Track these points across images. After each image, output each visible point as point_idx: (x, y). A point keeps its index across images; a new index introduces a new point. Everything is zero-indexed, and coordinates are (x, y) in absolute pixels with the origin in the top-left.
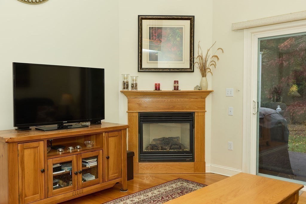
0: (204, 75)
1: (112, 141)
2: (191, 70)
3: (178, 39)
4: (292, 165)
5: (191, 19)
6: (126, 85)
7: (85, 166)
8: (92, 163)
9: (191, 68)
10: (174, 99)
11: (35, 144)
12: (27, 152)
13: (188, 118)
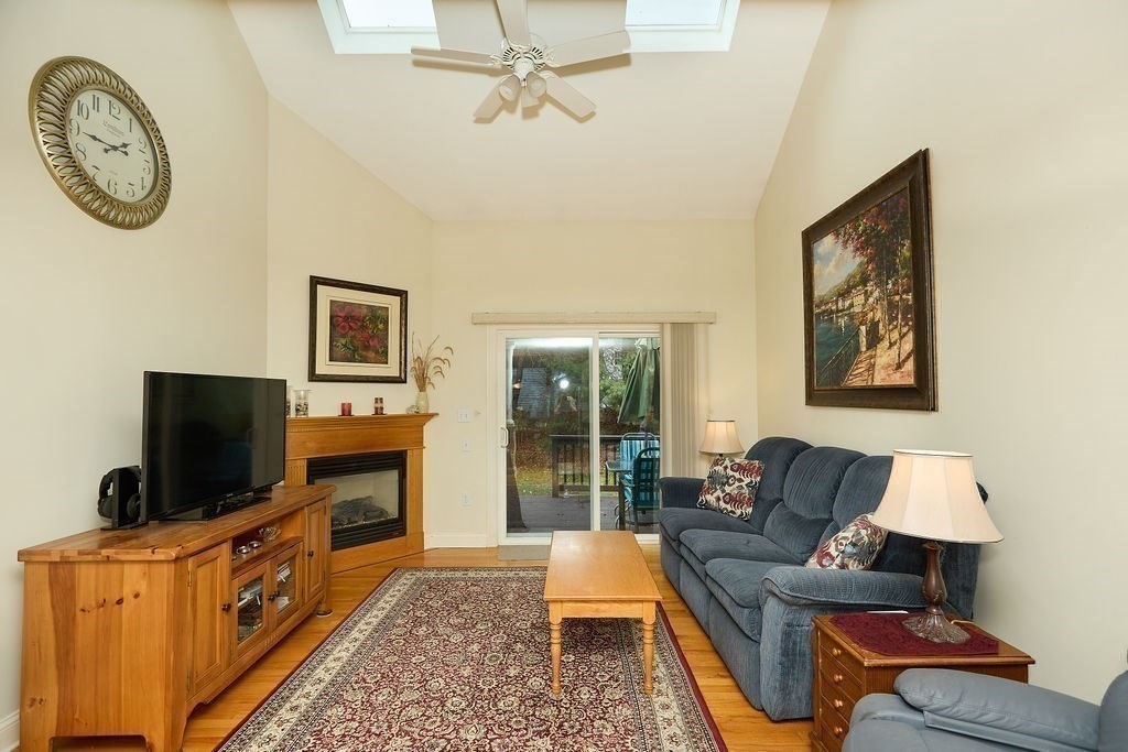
0: (422, 388)
1: (314, 519)
2: (400, 380)
3: (381, 326)
5: (402, 295)
9: (400, 376)
10: (374, 431)
11: (214, 552)
13: (396, 461)
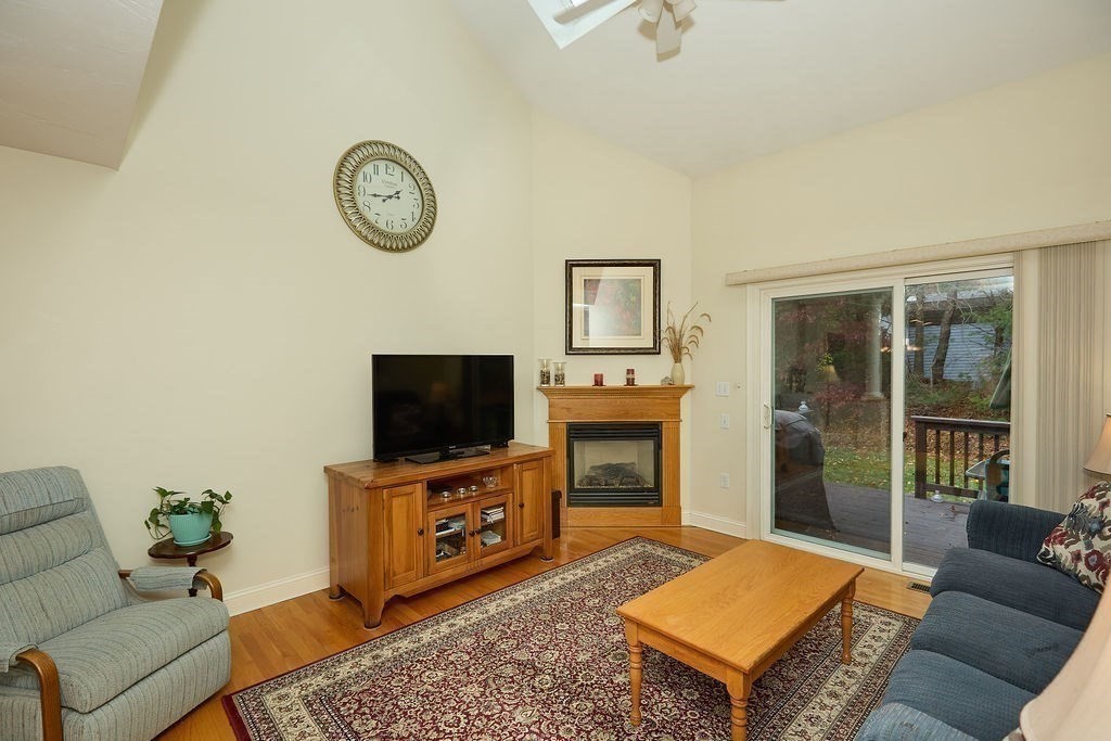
0: (677, 359)
1: (528, 476)
2: (655, 351)
3: (633, 299)
4: (831, 509)
5: (655, 264)
6: (545, 377)
7: (486, 520)
8: (496, 515)
9: (655, 348)
10: (628, 401)
11: (408, 489)
12: (396, 502)
13: (650, 432)
